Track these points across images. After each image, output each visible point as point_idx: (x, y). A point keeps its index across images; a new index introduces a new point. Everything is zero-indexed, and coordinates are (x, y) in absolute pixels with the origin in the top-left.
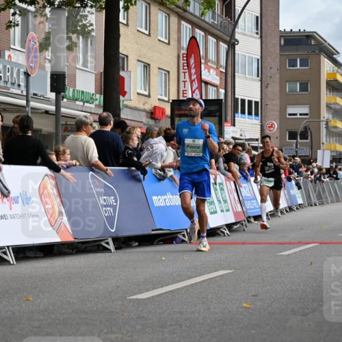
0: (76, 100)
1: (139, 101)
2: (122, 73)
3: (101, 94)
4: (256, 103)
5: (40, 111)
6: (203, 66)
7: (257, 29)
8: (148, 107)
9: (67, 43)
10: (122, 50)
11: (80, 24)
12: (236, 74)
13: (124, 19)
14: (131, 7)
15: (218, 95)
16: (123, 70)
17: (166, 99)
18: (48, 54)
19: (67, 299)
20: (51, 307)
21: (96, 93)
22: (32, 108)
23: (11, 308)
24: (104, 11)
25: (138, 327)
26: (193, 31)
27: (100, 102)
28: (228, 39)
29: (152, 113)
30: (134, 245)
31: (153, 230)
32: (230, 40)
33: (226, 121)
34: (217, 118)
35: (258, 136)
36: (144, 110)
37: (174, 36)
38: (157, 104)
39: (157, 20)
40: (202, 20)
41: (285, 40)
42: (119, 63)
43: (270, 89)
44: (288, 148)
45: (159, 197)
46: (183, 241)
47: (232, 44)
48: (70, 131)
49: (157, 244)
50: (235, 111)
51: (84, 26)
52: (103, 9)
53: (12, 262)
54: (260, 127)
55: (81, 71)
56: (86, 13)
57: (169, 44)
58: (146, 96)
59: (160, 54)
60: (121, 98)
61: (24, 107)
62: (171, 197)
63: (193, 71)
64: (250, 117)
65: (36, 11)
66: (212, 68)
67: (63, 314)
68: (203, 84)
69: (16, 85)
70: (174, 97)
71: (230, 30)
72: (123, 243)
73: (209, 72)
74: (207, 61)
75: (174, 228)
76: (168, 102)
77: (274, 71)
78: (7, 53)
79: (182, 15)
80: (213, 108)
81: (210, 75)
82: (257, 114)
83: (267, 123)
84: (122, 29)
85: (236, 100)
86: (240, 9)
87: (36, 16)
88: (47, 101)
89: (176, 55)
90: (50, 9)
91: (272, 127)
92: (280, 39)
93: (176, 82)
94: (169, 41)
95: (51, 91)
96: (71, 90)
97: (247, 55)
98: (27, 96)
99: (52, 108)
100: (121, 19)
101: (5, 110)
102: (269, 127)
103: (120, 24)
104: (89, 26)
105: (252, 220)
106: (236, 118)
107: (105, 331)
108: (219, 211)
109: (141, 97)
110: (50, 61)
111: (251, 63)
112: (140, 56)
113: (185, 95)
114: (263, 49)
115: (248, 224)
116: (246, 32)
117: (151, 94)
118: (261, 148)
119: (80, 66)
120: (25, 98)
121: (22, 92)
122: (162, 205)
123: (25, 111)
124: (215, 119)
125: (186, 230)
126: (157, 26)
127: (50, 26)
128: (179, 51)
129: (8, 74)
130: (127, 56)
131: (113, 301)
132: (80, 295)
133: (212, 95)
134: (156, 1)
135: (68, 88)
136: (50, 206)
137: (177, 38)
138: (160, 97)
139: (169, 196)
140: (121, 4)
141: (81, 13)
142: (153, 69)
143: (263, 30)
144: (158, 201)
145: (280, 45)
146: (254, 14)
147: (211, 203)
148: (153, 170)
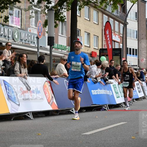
0: (58, 49)
1: (85, 49)
2: (78, 37)
3: (69, 46)
4: (136, 50)
5: (43, 54)
6: (113, 34)
7: (136, 18)
8: (89, 52)
9: (54, 24)
10: (78, 27)
11: (60, 16)
12: (127, 37)
13: (79, 14)
14: (82, 9)
15: (119, 47)
16: (79, 36)
17: (97, 48)
18: (47, 29)
19: (56, 135)
20: (49, 138)
21: (67, 45)
22: (40, 53)
23: (32, 138)
24: (70, 11)
26: (108, 19)
27: (69, 50)
28: (124, 22)
29: (91, 54)
30: (84, 111)
31: (92, 105)
32: (125, 22)
33: (123, 58)
34: (119, 56)
35: (137, 64)
36: (88, 53)
37: (100, 21)
38: (93, 50)
39: (93, 14)
40: (112, 14)
42: (77, 33)
43: (142, 43)
45: (95, 90)
46: (105, 110)
47: (125, 24)
48: (56, 62)
49: (94, 111)
50: (127, 53)
51: (62, 17)
52: (70, 9)
53: (31, 118)
54: (137, 60)
55: (61, 36)
56: (63, 11)
57: (98, 24)
58: (88, 47)
59: (95, 29)
61: (37, 52)
62: (100, 90)
63: (108, 36)
64: (133, 56)
65: (42, 11)
66: (117, 35)
67: (54, 141)
68: (113, 42)
69: (33, 42)
70: (100, 47)
71: (125, 18)
73: (115, 36)
74: (115, 32)
75: (101, 104)
76: (98, 49)
77: (144, 36)
78: (29, 29)
79: (104, 12)
80: (118, 52)
81: (116, 38)
82: (136, 55)
83: (141, 58)
85: (127, 49)
86: (129, 9)
87: (41, 13)
88: (46, 49)
89: (101, 29)
90: (47, 10)
92: (146, 22)
93: (101, 41)
95: (48, 45)
96: (56, 44)
97: (132, 29)
98: (38, 47)
99: (48, 52)
100: (78, 14)
101: (28, 53)
102: (142, 60)
103: (77, 17)
104: (64, 17)
105: (135, 100)
106: (127, 56)
108: (120, 96)
109: (86, 47)
110: (47, 32)
111: (134, 33)
112: (86, 30)
113: (105, 47)
114: (139, 27)
115: (133, 102)
116: (132, 19)
117: (91, 46)
118: (138, 69)
119: (60, 34)
120: (37, 48)
121: (35, 46)
122: (96, 94)
123: (37, 54)
124: (119, 57)
125: (106, 105)
126: (93, 17)
127: (47, 17)
128: (102, 28)
129: (29, 38)
130: (80, 30)
131: (75, 136)
132: (61, 133)
133: (117, 47)
134: (92, 6)
135: (55, 43)
136: (48, 95)
137: (101, 22)
138: (94, 47)
139: (99, 90)
140: (78, 7)
141: (60, 12)
142: (92, 36)
143: (139, 18)
144: (94, 92)
145: (146, 25)
146: (135, 11)
147: (117, 93)
148: (92, 79)
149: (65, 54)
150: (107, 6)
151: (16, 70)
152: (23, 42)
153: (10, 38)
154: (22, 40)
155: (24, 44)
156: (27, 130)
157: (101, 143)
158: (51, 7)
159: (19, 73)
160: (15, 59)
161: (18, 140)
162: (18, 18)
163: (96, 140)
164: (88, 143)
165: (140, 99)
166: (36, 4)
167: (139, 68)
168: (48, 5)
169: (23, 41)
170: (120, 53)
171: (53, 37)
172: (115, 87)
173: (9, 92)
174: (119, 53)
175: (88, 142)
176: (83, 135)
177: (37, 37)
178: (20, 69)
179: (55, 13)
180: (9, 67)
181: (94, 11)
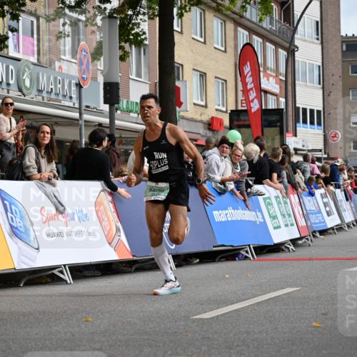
0: (130, 112)
1: (196, 112)
2: (178, 84)
4: (319, 112)
5: (93, 124)
6: (261, 74)
7: (318, 35)
8: (206, 118)
9: (119, 53)
10: (177, 59)
11: (133, 32)
12: (297, 82)
13: (178, 26)
14: (185, 14)
15: (278, 104)
16: (179, 79)
17: (224, 109)
18: (100, 65)
19: (129, 320)
20: (111, 328)
22: (85, 121)
23: (70, 329)
24: (158, 18)
25: (204, 348)
26: (250, 38)
28: (288, 45)
29: (209, 124)
30: (195, 262)
31: (214, 247)
32: (290, 47)
33: (287, 131)
34: (278, 128)
35: (321, 146)
36: (201, 122)
37: (230, 43)
38: (215, 114)
39: (212, 26)
40: (259, 26)
41: (347, 46)
42: (174, 73)
43: (332, 96)
44: (353, 158)
45: (220, 211)
46: (246, 258)
47: (291, 51)
48: (124, 144)
49: (219, 261)
50: (297, 121)
51: (137, 35)
52: (156, 16)
53: (69, 282)
54: (322, 137)
55: (134, 82)
56: (139, 21)
57: (225, 51)
58: (202, 106)
59: (217, 62)
60: (178, 109)
61: (77, 120)
62: (233, 211)
63: (249, 80)
64: (312, 127)
65: (87, 20)
66: (272, 76)
67: (125, 335)
68: (263, 93)
69: (68, 97)
70: (232, 107)
71: (289, 36)
72: (184, 260)
73: (268, 80)
74: (266, 68)
75: (236, 244)
76: (226, 112)
77: (336, 78)
78: (57, 64)
79: (239, 22)
80: (274, 118)
81: (269, 84)
82: (319, 124)
83: (331, 133)
84: (177, 37)
85: (297, 109)
86: (300, 14)
87: (86, 26)
88: (100, 113)
89: (233, 63)
90: (101, 17)
91: (335, 136)
92: (342, 45)
93: (234, 90)
94: (225, 49)
95: (105, 103)
96: (125, 101)
97: (308, 62)
98: (80, 108)
99: (106, 121)
100: (175, 28)
101: (56, 123)
102: (333, 137)
103: (175, 34)
104: (142, 35)
105: (318, 234)
106: (298, 128)
107: (169, 352)
108: (282, 225)
109: (198, 107)
110: (102, 72)
111: (312, 71)
112: (196, 65)
113: (243, 105)
114: (324, 56)
115: (313, 239)
116: (306, 38)
117: (208, 104)
118: (325, 159)
119: (133, 77)
120: (78, 110)
121: (74, 104)
122: (223, 220)
123: (78, 125)
124: (277, 130)
125: (249, 245)
126: (213, 32)
127: (102, 35)
128: (236, 59)
129: (59, 86)
130: (182, 65)
131: (176, 321)
132: (141, 315)
133: (272, 105)
134: (210, 7)
135: (121, 99)
136: (107, 223)
137: (233, 46)
138: (217, 107)
139: (230, 210)
140: (175, 10)
141: (133, 21)
142: (210, 78)
143: (324, 36)
144: (219, 216)
145: (342, 51)
146: (314, 18)
147: (274, 217)
148: (213, 184)
150: (247, 6)
151: (28, 163)
152: (43, 98)
153: (11, 88)
154: (40, 91)
155: (45, 101)
156: (59, 310)
157: (239, 338)
158: (111, 10)
159: (35, 171)
160: (26, 139)
161: (36, 334)
162: (31, 39)
163: (225, 331)
164: (208, 338)
165: (331, 231)
166: (73, 4)
167: (326, 156)
168: (103, 6)
169: (44, 94)
170: (281, 120)
171: (117, 84)
172: (270, 204)
173: (14, 218)
174: (278, 121)
175: (207, 336)
176: (194, 321)
177: (76, 84)
178: (38, 163)
179: (120, 26)
180: (11, 159)
181: (215, 18)
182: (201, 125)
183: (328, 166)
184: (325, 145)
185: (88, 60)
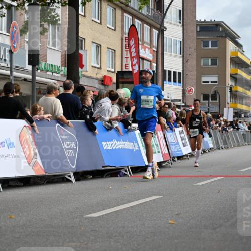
0: (47, 71)
1: (93, 72)
2: (81, 52)
3: (65, 67)
4: (179, 74)
5: (21, 79)
6: (140, 46)
7: (180, 19)
8: (100, 76)
10: (81, 34)
12: (165, 52)
13: (82, 11)
14: (87, 3)
16: (82, 49)
17: (113, 70)
20: (28, 223)
21: (62, 66)
22: (14, 77)
24: (68, 6)
25: (92, 238)
26: (133, 20)
27: (64, 72)
28: (158, 26)
29: (103, 81)
30: (89, 177)
31: (103, 167)
32: (160, 27)
35: (180, 98)
36: (97, 79)
37: (119, 24)
38: (106, 74)
39: (107, 13)
40: (139, 12)
41: (200, 28)
42: (79, 44)
43: (189, 63)
44: (202, 106)
45: (108, 142)
46: (125, 175)
47: (161, 30)
48: (42, 94)
49: (106, 177)
50: (164, 79)
52: (67, 4)
54: (182, 91)
56: (54, 7)
57: (115, 30)
58: (98, 68)
59: (109, 37)
60: (80, 69)
61: (9, 76)
62: (117, 142)
63: (133, 50)
64: (175, 84)
65: (18, 5)
66: (147, 47)
67: (37, 228)
68: (140, 60)
69: (3, 60)
70: (119, 69)
71: (160, 20)
72: (81, 176)
73: (145, 50)
74: (143, 42)
75: (118, 165)
76: (115, 72)
77: (192, 50)
79: (125, 9)
81: (145, 53)
82: (179, 82)
83: (188, 88)
84: (81, 19)
85: (164, 71)
86: (168, 5)
87: (17, 9)
88: (26, 71)
89: (120, 38)
90: (28, 4)
91: (190, 91)
92: (197, 27)
93: (121, 58)
94: (115, 28)
95: (29, 64)
96: (43, 63)
97: (173, 38)
98: (11, 68)
99: (29, 77)
100: (80, 12)
103: (80, 16)
105: (176, 159)
106: (164, 85)
107: (67, 240)
109: (94, 68)
110: (27, 42)
111: (175, 44)
112: (94, 39)
113: (127, 68)
114: (184, 34)
115: (172, 162)
116: (172, 22)
117: (102, 66)
118: (183, 106)
120: (9, 69)
121: (7, 65)
122: (110, 148)
123: (9, 79)
125: (128, 166)
126: (107, 16)
127: (28, 16)
128: (123, 35)
130: (84, 39)
131: (74, 219)
132: (49, 214)
135: (41, 62)
137: (121, 26)
138: (109, 69)
139: (115, 142)
141: (50, 7)
142: (104, 49)
143: (184, 20)
144: (106, 145)
145: (197, 31)
146: (177, 8)
148: (103, 123)
149: (57, 80)
157: (117, 231)
163: (107, 226)
164: (95, 231)
165: (185, 157)
167: (183, 104)
175: (95, 229)
176: (86, 218)
177: (9, 51)
181: (108, 6)
182: (97, 81)
183: (184, 112)
184: (183, 97)
185: (17, 34)
